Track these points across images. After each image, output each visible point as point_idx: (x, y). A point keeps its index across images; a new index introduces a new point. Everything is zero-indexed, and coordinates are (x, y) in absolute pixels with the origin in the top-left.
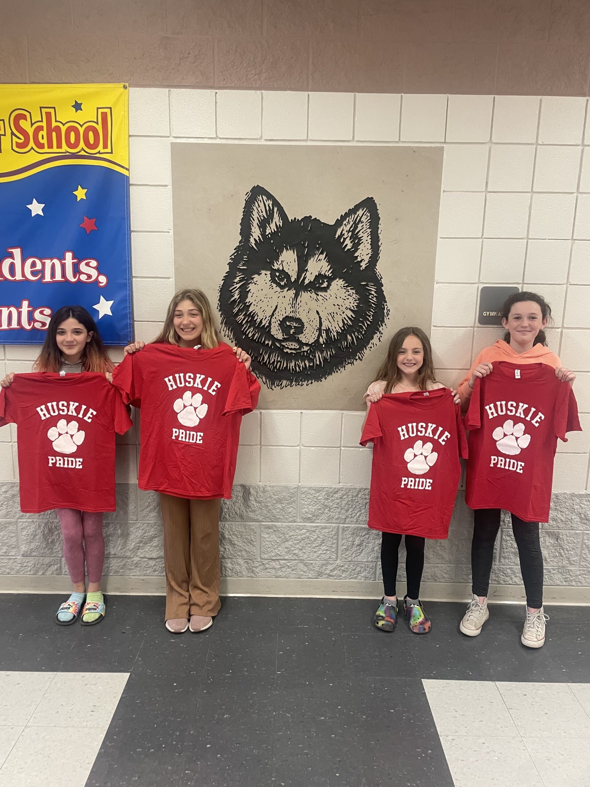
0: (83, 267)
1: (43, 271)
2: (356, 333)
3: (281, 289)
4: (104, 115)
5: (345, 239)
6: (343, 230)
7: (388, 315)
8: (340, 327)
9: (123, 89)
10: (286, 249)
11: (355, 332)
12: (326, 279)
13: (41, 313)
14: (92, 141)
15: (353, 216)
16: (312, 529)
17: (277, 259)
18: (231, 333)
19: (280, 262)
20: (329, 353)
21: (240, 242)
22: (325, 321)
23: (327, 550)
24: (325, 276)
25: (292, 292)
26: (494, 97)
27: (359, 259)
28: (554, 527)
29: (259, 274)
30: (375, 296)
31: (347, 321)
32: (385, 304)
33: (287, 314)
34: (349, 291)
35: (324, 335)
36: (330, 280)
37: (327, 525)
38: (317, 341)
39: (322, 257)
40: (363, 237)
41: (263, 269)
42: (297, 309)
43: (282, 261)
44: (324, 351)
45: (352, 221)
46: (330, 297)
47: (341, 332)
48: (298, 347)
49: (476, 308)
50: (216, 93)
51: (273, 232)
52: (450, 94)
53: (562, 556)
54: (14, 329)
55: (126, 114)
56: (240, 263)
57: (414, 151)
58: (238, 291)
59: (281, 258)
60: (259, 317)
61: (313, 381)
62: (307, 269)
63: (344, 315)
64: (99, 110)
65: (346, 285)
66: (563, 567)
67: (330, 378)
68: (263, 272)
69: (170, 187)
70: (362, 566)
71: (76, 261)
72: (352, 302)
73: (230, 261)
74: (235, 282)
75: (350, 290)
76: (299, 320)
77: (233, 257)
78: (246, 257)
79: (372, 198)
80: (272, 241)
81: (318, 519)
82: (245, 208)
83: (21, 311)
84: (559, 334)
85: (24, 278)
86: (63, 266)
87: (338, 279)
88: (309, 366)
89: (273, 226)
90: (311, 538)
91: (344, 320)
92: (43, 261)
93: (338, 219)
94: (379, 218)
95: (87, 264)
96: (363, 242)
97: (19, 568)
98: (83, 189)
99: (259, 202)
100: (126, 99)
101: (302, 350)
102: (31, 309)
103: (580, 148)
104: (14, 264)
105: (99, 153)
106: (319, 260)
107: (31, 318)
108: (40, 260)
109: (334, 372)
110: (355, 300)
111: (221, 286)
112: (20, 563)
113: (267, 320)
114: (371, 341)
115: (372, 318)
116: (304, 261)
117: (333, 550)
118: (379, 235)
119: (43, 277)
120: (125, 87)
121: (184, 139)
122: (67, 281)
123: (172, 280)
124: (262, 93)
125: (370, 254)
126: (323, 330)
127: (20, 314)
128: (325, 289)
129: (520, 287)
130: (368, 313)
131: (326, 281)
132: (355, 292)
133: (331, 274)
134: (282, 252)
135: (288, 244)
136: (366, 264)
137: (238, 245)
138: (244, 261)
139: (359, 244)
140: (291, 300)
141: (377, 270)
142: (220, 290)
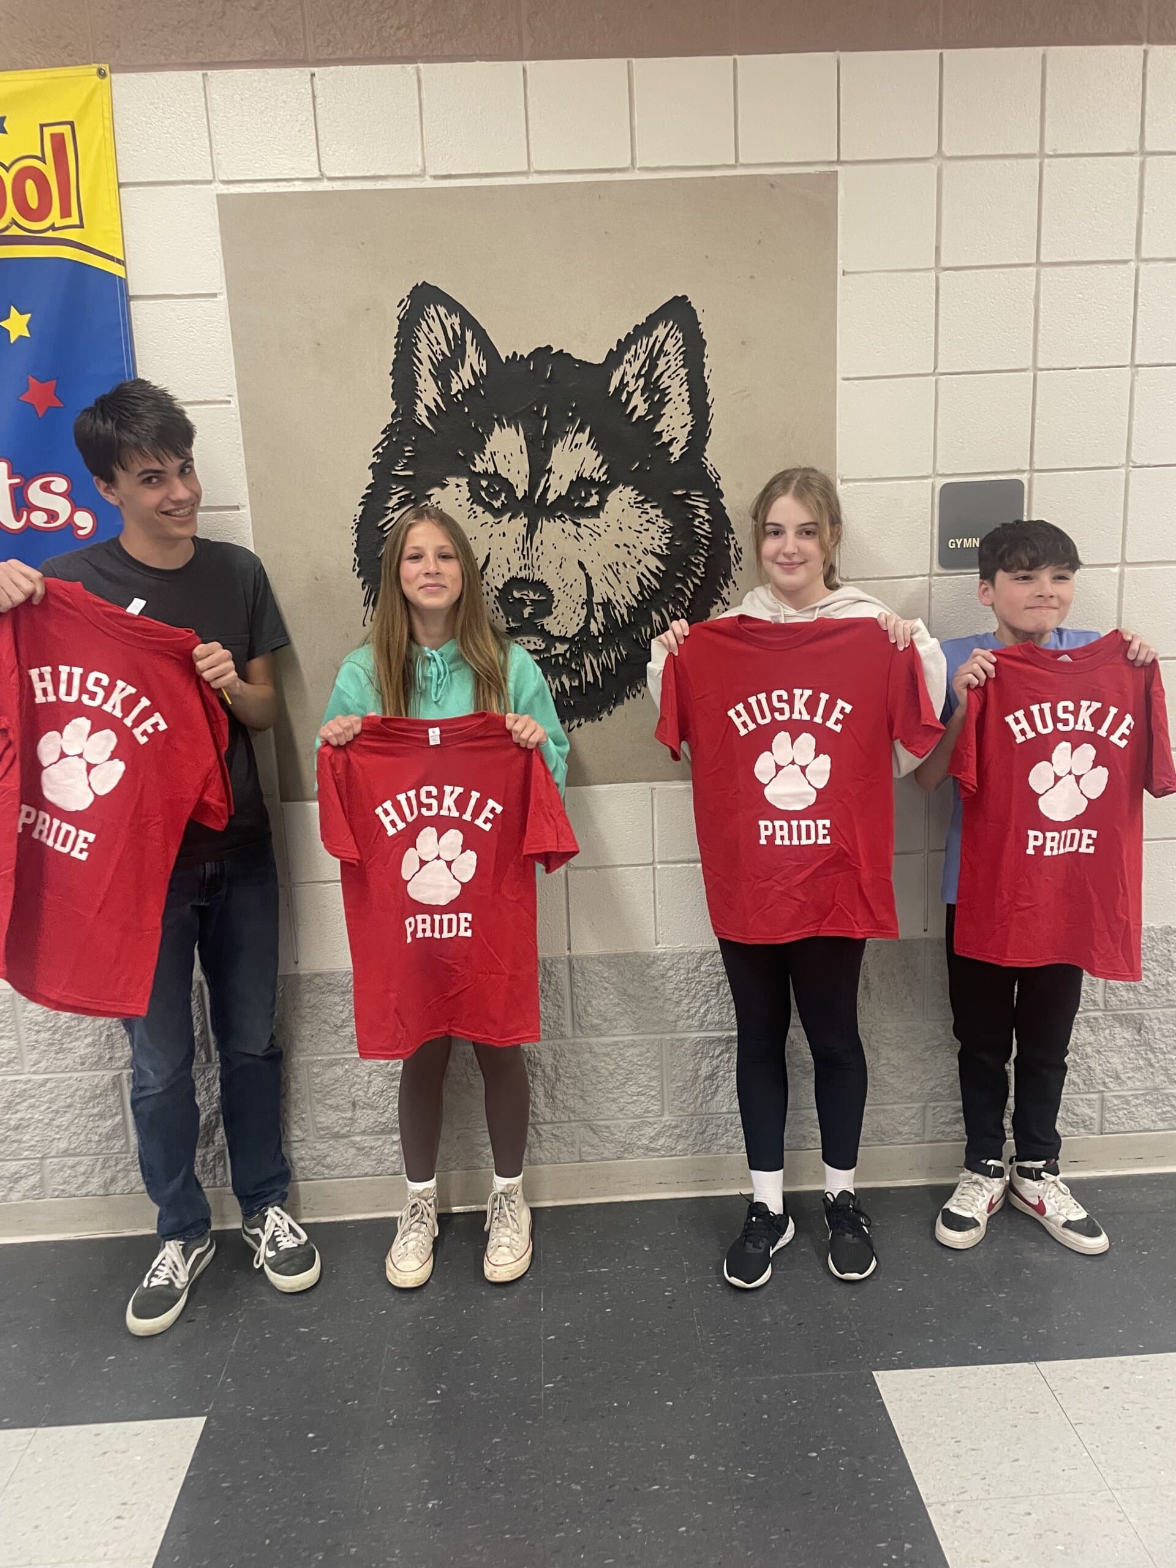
0: (35, 495)
2: (670, 606)
3: (495, 517)
4: (58, 142)
5: (630, 395)
6: (624, 374)
7: (738, 560)
8: (634, 596)
9: (97, 78)
10: (499, 425)
11: (668, 603)
12: (595, 487)
14: (33, 201)
15: (645, 342)
16: (604, 1050)
17: (481, 449)
19: (488, 455)
20: (613, 656)
21: (394, 416)
22: (599, 583)
23: (639, 1094)
24: (592, 482)
25: (520, 524)
26: (941, 54)
27: (666, 438)
28: (1131, 1005)
29: (443, 486)
30: (708, 521)
31: (648, 580)
32: (731, 536)
33: (513, 573)
34: (647, 513)
35: (600, 615)
36: (604, 489)
37: (636, 1038)
38: (586, 628)
39: (582, 437)
40: (670, 387)
41: (450, 476)
42: (535, 557)
43: (493, 454)
44: (602, 651)
45: (645, 353)
46: (607, 529)
47: (636, 605)
48: (543, 646)
49: (932, 534)
50: (313, 75)
51: (467, 387)
52: (841, 50)
53: (1151, 1065)
55: (108, 135)
56: (397, 463)
57: (772, 186)
59: (489, 447)
61: (583, 720)
62: (551, 468)
63: (641, 568)
64: (45, 129)
65: (640, 498)
66: (1156, 1089)
67: (619, 711)
68: (452, 481)
69: (223, 298)
70: (719, 1122)
71: (17, 480)
72: (657, 537)
73: (375, 460)
74: (389, 508)
75: (649, 510)
76: (540, 586)
77: (380, 450)
78: (410, 448)
79: (685, 297)
80: (466, 410)
81: (615, 1028)
82: (398, 336)
84: (1117, 579)
87: (621, 487)
88: (571, 686)
89: (466, 374)
90: (603, 1071)
91: (642, 577)
93: (611, 350)
94: (704, 343)
95: (45, 488)
96: (671, 399)
98: (21, 313)
99: (430, 321)
100: (106, 99)
101: (553, 653)
103: (1137, 159)
105: (53, 228)
106: (576, 446)
109: (628, 698)
110: (664, 533)
111: (357, 517)
116: (543, 450)
117: (653, 1093)
118: (706, 381)
120: (101, 74)
121: (248, 185)
123: (246, 512)
124: (418, 70)
125: (690, 424)
126: (597, 604)
128: (595, 512)
129: (1024, 478)
130: (693, 559)
131: (596, 493)
132: (662, 513)
133: (606, 476)
134: (490, 431)
135: (504, 413)
136: (681, 449)
137: (389, 423)
138: (407, 457)
139: (662, 404)
140: (520, 540)
141: (707, 460)
142: (355, 527)
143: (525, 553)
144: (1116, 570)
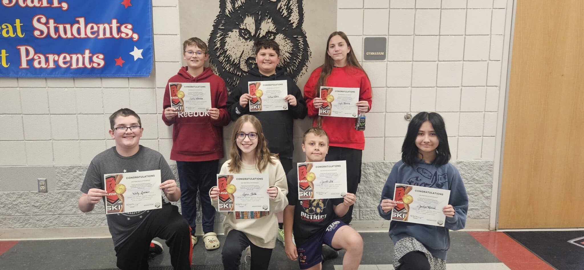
0: (123, 28)
1: (98, 32)
2: (292, 67)
3: (246, 40)
5: (283, 10)
6: (281, 5)
7: (311, 55)
8: (282, 63)
10: (248, 16)
11: (291, 66)
12: (272, 34)
13: (97, 57)
17: (243, 22)
18: (216, 68)
19: (244, 24)
21: (220, 12)
24: (272, 32)
25: (252, 42)
27: (292, 22)
29: (232, 32)
30: (303, 44)
31: (286, 59)
32: (309, 49)
33: (250, 56)
34: (286, 41)
36: (275, 34)
39: (270, 20)
40: (293, 8)
41: (234, 29)
42: (256, 52)
43: (246, 24)
47: (283, 66)
49: (362, 51)
51: (239, 6)
54: (80, 68)
56: (220, 25)
58: (219, 42)
59: (245, 22)
60: (233, 58)
62: (261, 28)
63: (284, 56)
65: (285, 37)
68: (234, 30)
71: (119, 25)
72: (289, 48)
73: (214, 24)
74: (217, 37)
75: (287, 41)
77: (216, 21)
78: (223, 21)
80: (239, 12)
83: (85, 57)
85: (86, 36)
86: (111, 28)
87: (279, 34)
89: (239, 3)
91: (285, 59)
92: (98, 25)
95: (126, 27)
96: (293, 11)
97: (83, 222)
102: (91, 55)
104: (80, 28)
106: (268, 23)
107: (91, 61)
108: (97, 24)
110: (291, 47)
111: (209, 39)
112: (85, 219)
113: (237, 59)
114: (301, 72)
115: (301, 57)
116: (259, 23)
118: (303, 7)
119: (98, 35)
122: (113, 38)
123: (179, 36)
125: (298, 18)
127: (84, 58)
129: (387, 37)
130: (298, 54)
131: (273, 35)
132: (291, 41)
133: (275, 31)
134: (245, 18)
135: (249, 13)
136: (296, 25)
137: (218, 14)
138: (222, 24)
139: (291, 13)
140: (252, 47)
141: (303, 28)
142: (208, 41)
143: (253, 50)
144: (411, 63)
